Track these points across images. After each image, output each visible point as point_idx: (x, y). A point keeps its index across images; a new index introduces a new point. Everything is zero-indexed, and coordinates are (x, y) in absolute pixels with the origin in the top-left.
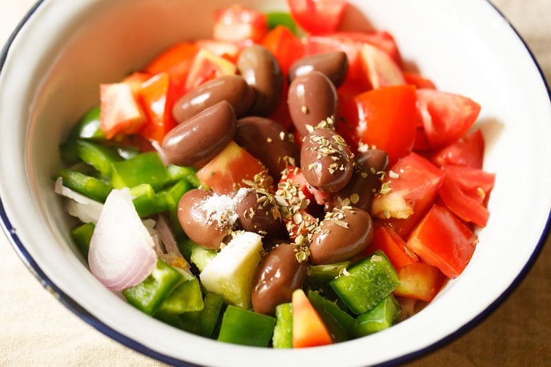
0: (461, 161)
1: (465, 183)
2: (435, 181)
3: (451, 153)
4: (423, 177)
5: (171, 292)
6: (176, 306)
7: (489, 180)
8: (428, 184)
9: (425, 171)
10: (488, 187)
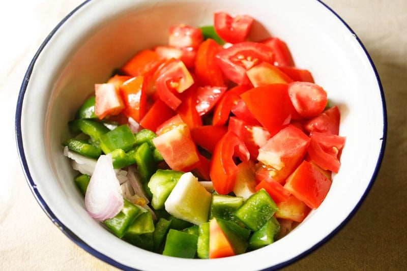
0: (322, 128)
1: (325, 143)
2: (304, 143)
3: (317, 123)
4: (296, 141)
5: (134, 220)
6: (136, 230)
7: (342, 142)
8: (298, 147)
9: (298, 138)
10: (341, 146)
